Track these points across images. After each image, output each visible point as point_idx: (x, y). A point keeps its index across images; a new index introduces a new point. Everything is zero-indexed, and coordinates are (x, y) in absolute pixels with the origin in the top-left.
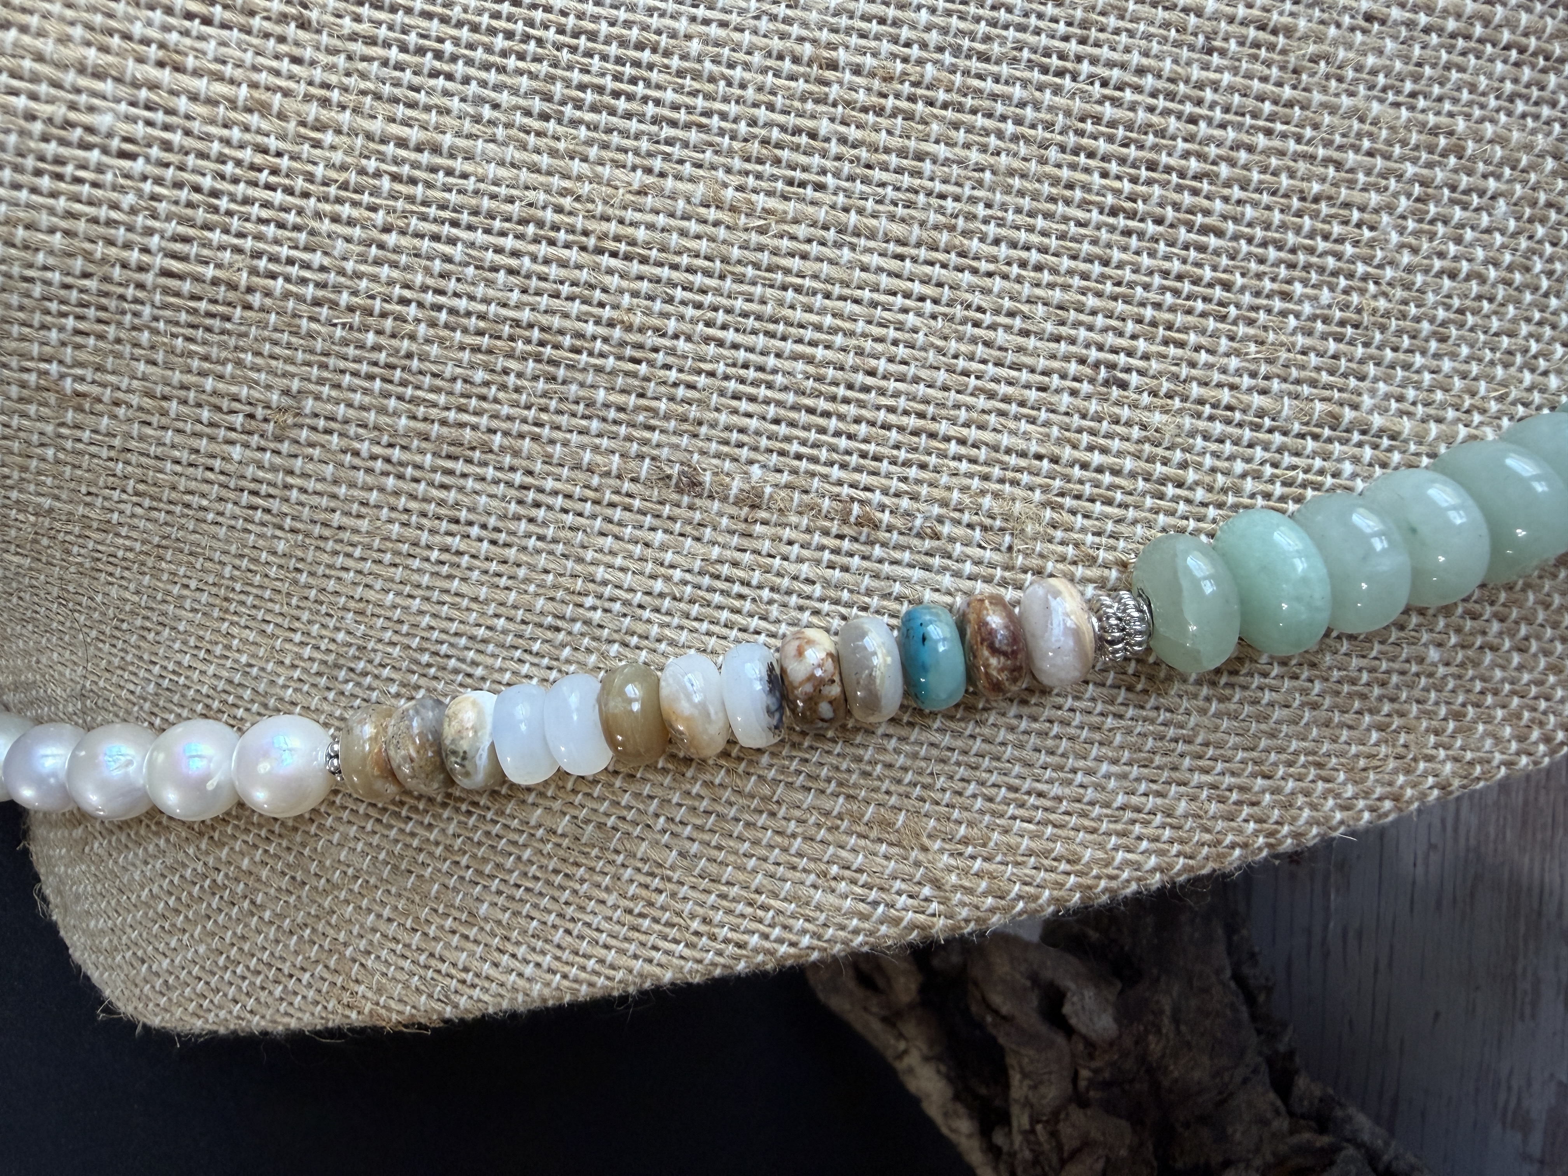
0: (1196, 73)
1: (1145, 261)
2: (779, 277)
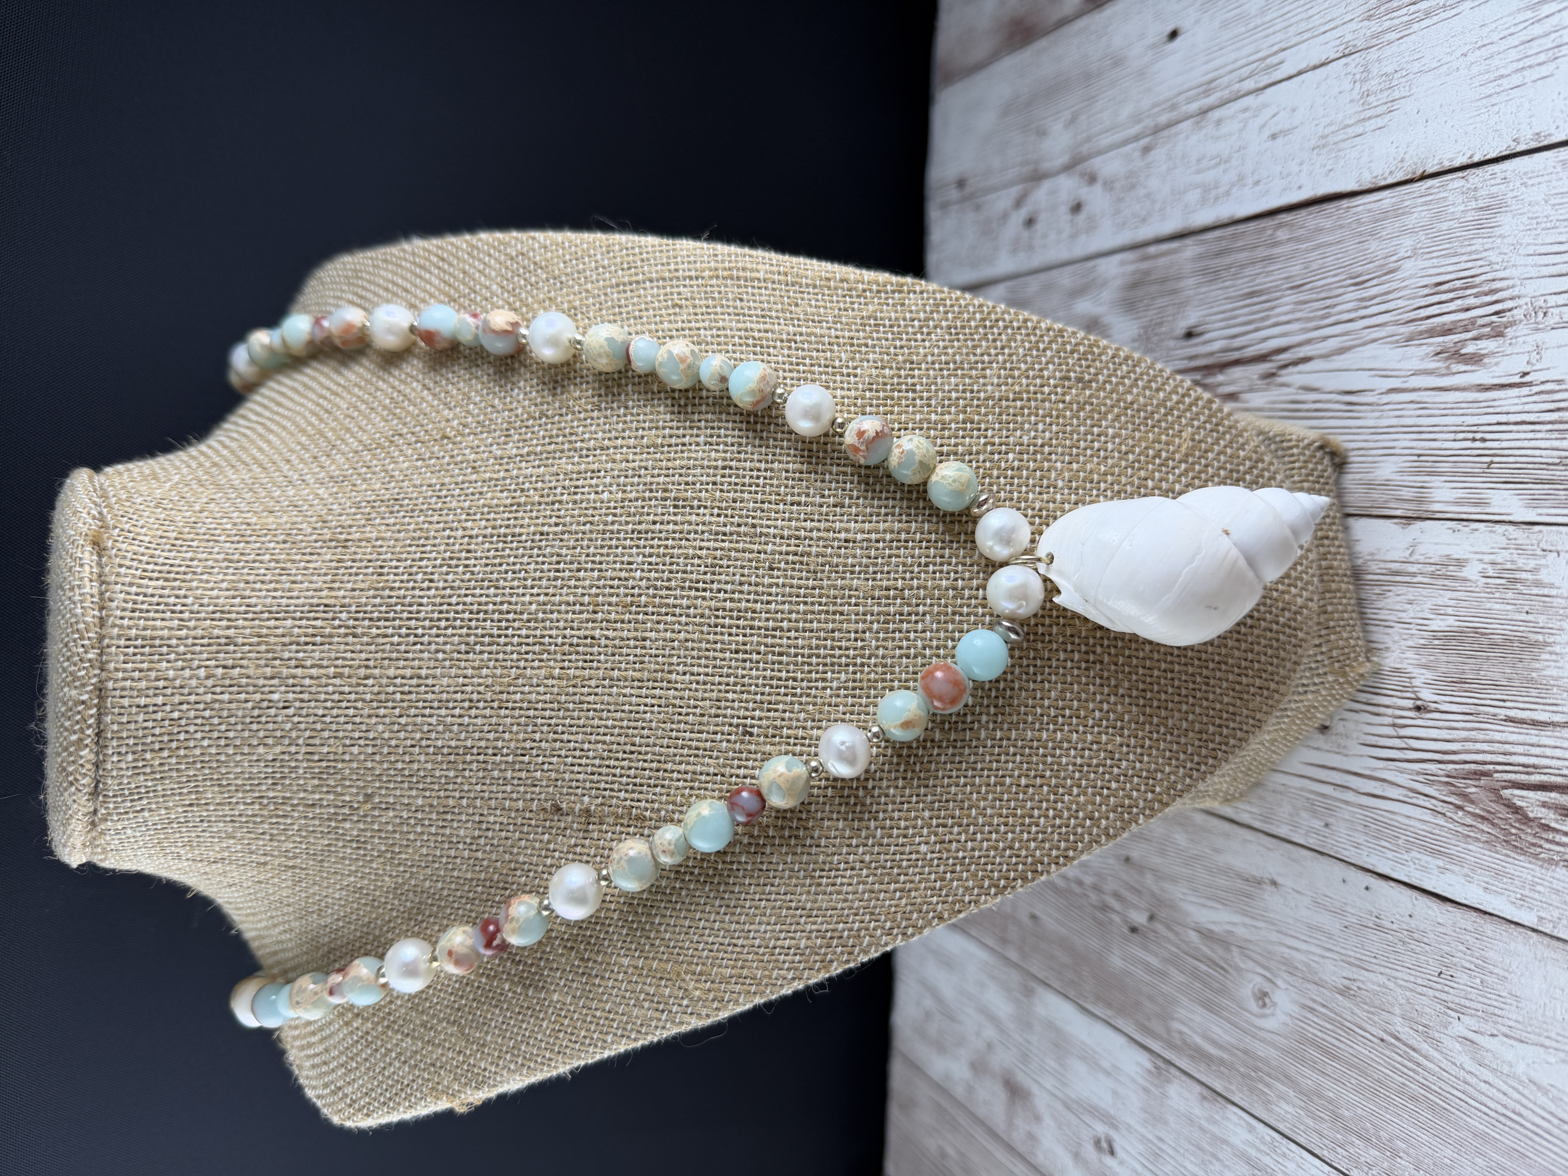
0: (767, 580)
1: (754, 672)
2: (585, 706)
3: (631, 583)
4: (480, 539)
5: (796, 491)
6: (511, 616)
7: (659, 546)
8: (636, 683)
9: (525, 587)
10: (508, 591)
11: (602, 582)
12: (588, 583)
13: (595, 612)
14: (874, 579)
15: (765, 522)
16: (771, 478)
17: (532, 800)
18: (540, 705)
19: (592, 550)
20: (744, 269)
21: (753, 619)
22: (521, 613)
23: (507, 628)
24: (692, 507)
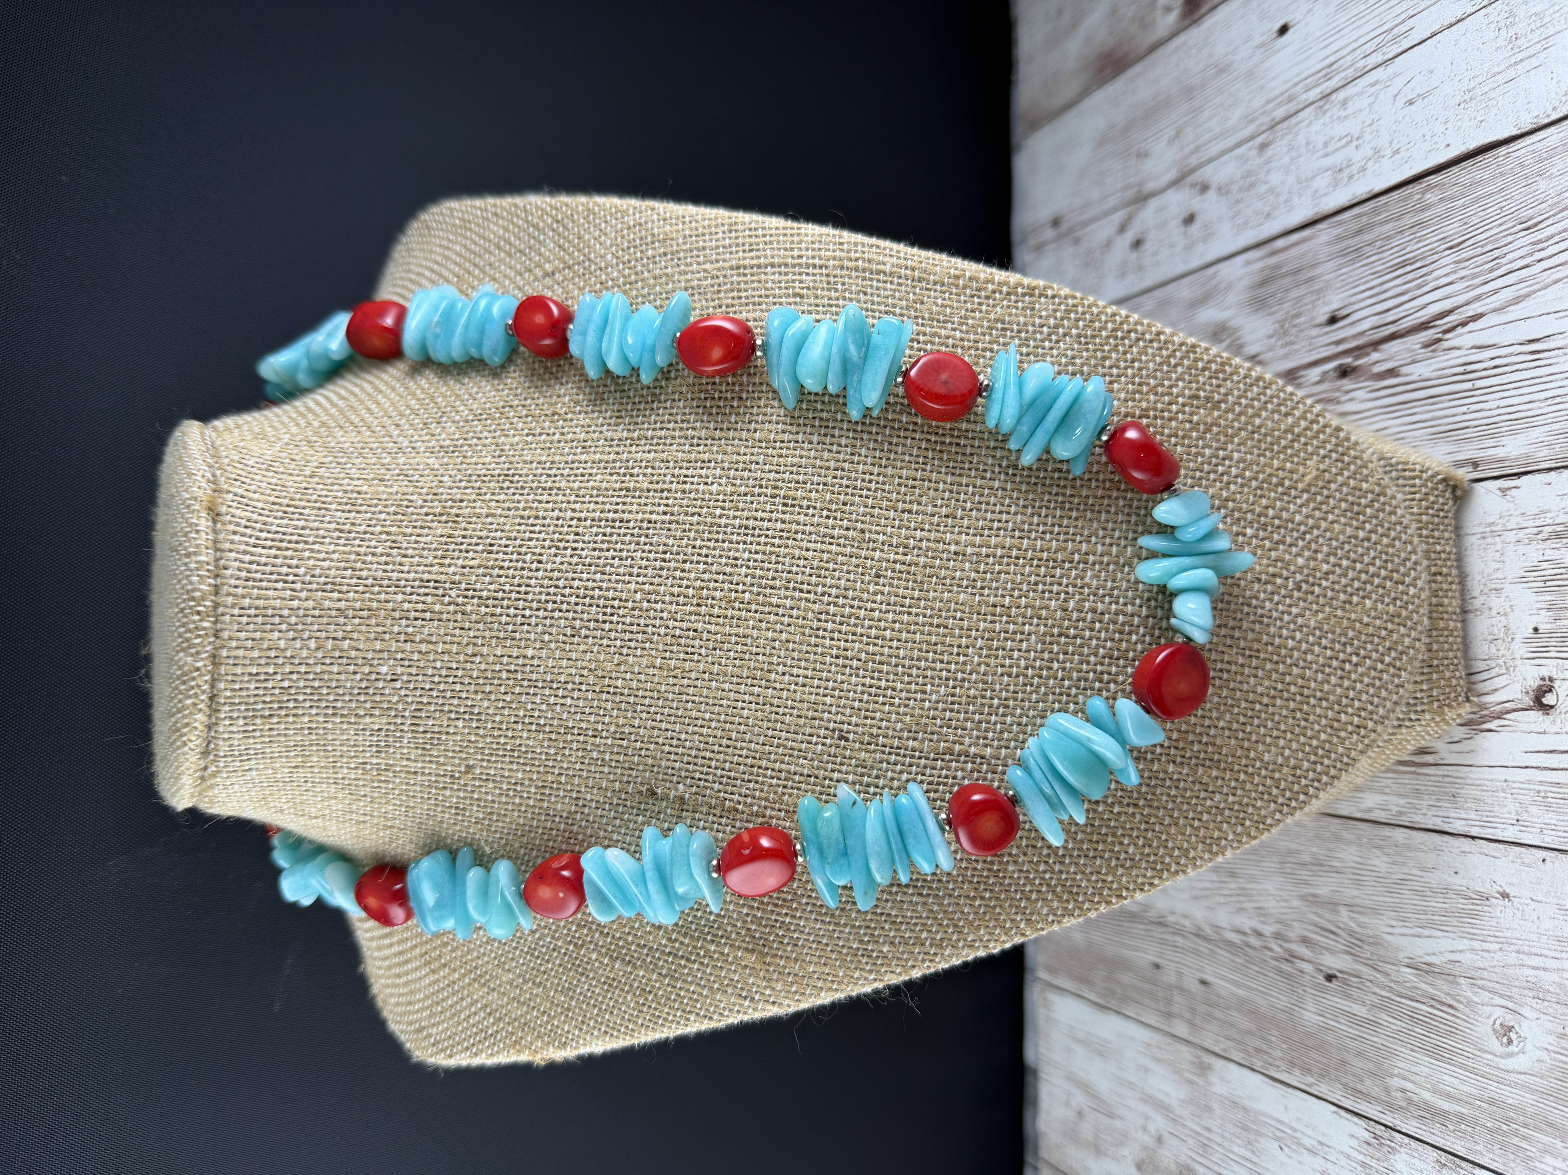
3: (735, 579)
4: (589, 522)
5: (908, 498)
6: (616, 603)
7: (766, 544)
8: (735, 680)
9: (631, 575)
10: (614, 577)
11: (706, 576)
12: (693, 575)
13: (699, 605)
14: (981, 595)
15: (874, 528)
16: (884, 483)
17: (629, 782)
18: (640, 693)
19: (698, 543)
20: (869, 261)
21: (856, 625)
22: (626, 601)
23: (612, 615)
24: (801, 507)
